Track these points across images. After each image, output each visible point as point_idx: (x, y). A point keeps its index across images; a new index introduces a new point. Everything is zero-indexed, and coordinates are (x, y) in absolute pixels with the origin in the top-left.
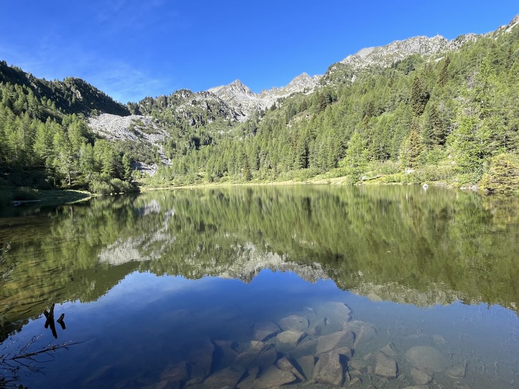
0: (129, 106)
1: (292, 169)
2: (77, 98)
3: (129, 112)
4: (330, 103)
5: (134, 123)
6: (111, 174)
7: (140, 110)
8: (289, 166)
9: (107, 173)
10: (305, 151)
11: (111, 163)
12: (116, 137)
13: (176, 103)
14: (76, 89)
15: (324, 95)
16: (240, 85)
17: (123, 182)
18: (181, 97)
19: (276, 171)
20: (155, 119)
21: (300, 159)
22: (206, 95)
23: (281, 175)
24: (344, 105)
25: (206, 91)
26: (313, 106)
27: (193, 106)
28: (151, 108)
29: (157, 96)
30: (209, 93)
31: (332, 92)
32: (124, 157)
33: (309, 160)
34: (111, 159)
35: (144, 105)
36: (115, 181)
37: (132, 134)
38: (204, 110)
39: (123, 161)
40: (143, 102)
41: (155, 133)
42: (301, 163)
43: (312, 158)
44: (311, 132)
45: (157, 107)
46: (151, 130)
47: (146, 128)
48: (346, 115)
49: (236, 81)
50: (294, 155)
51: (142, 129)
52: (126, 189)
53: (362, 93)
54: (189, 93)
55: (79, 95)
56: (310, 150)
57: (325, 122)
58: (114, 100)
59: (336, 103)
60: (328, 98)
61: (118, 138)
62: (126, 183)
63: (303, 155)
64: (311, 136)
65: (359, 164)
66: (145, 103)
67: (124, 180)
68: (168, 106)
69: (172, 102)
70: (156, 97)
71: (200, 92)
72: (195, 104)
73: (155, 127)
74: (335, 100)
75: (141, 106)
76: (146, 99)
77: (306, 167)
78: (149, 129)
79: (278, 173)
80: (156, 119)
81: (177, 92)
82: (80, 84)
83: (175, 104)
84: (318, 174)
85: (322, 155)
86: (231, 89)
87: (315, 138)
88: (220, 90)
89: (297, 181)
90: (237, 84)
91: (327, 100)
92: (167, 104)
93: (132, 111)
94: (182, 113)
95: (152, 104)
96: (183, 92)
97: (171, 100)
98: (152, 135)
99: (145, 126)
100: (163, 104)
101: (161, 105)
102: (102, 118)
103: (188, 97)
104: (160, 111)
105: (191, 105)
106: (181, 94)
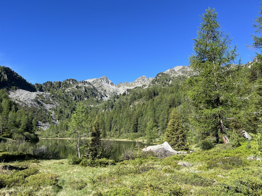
0: (36, 86)
1: (128, 132)
2: (4, 79)
3: (35, 89)
4: (154, 96)
5: (38, 97)
6: (24, 129)
7: (43, 88)
8: (127, 131)
9: (22, 128)
10: (136, 123)
11: (25, 123)
12: (25, 104)
13: (66, 86)
14: (4, 74)
15: (151, 91)
16: (106, 79)
17: (31, 134)
19: (120, 133)
21: (133, 127)
22: (85, 83)
23: (122, 135)
24: (160, 99)
25: (85, 81)
26: (145, 97)
27: (76, 89)
28: (50, 88)
30: (87, 82)
31: (156, 90)
32: (34, 120)
33: (138, 128)
34: (26, 121)
35: (46, 86)
36: (26, 133)
37: (36, 103)
38: (83, 92)
39: (33, 122)
41: (50, 104)
42: (134, 129)
43: (139, 127)
44: (140, 112)
45: (54, 87)
46: (48, 102)
48: (160, 105)
50: (129, 125)
51: (42, 101)
52: (32, 139)
53: (171, 92)
54: (74, 81)
55: (6, 77)
56: (138, 123)
57: (149, 107)
58: (27, 81)
60: (153, 93)
61: (27, 105)
62: (32, 135)
63: (135, 125)
64: (140, 115)
65: (152, 134)
66: (46, 84)
67: (32, 133)
68: (61, 87)
69: (63, 85)
70: (54, 82)
71: (81, 81)
72: (78, 88)
73: (51, 100)
74: (157, 95)
75: (44, 86)
76: (48, 82)
77: (137, 132)
78: (47, 101)
79: (121, 133)
80: (52, 95)
81: (68, 80)
82: (7, 71)
83: (65, 87)
84: (141, 136)
85: (144, 126)
86: (100, 81)
87: (142, 115)
88: (94, 81)
89: (129, 139)
90: (104, 78)
91: (153, 94)
92: (60, 86)
93: (37, 89)
94: (69, 93)
95: (51, 86)
96: (71, 80)
97: (63, 84)
98: (48, 104)
99: (45, 99)
100: (58, 86)
101: (57, 87)
102: (18, 92)
103: (74, 83)
104: (55, 90)
105: (75, 88)
106: (70, 82)
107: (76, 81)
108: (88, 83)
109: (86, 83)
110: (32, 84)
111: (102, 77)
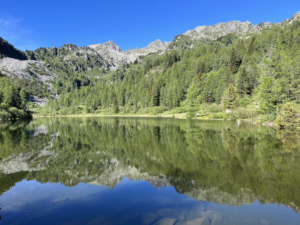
1: (148, 106)
3: (26, 57)
4: (175, 61)
5: (30, 66)
6: (9, 103)
7: (35, 56)
8: (145, 104)
9: (6, 102)
10: (157, 94)
11: (10, 95)
12: (15, 75)
13: (64, 54)
15: (172, 55)
16: (112, 44)
17: (20, 110)
18: (68, 49)
19: (137, 107)
20: (46, 64)
21: (154, 99)
22: (87, 49)
23: (140, 110)
24: (185, 64)
25: (87, 47)
26: (164, 63)
27: (77, 56)
28: (44, 56)
30: (89, 48)
31: (177, 54)
32: (21, 92)
33: (160, 100)
34: (11, 93)
35: (39, 53)
36: (13, 109)
37: (28, 74)
38: (85, 59)
39: (20, 94)
40: (38, 51)
41: (46, 75)
42: (154, 102)
43: (162, 99)
44: (162, 81)
45: (49, 55)
46: (43, 72)
47: (39, 70)
48: (186, 71)
49: (110, 41)
50: (149, 96)
51: (36, 71)
52: (22, 116)
53: (197, 56)
54: (74, 47)
56: (161, 94)
57: (172, 74)
58: (15, 47)
59: (180, 62)
60: (174, 58)
61: (17, 76)
63: (156, 97)
64: (162, 84)
65: (194, 105)
66: (39, 51)
67: (20, 109)
68: (58, 55)
69: (60, 52)
70: (49, 48)
71: (82, 47)
72: (79, 55)
73: (47, 70)
74: (179, 60)
75: (37, 53)
76: (41, 48)
77: (158, 105)
78: (41, 72)
79: (138, 108)
80: (48, 64)
81: (65, 45)
83: (63, 54)
84: (166, 110)
85: (169, 97)
86: (105, 46)
87: (164, 85)
88: (97, 47)
89: (151, 115)
90: (110, 44)
91: (174, 60)
92: (57, 54)
93: (29, 57)
94: (68, 61)
95: (45, 53)
96: (70, 46)
97: (60, 51)
98: (44, 75)
99: (38, 69)
100: (54, 53)
101: (52, 54)
102: (5, 61)
103: (73, 49)
104: (51, 58)
105: (75, 56)
106: (68, 48)
107: (75, 46)
108: (90, 49)
109: (88, 50)
110: (22, 51)
111: (107, 42)
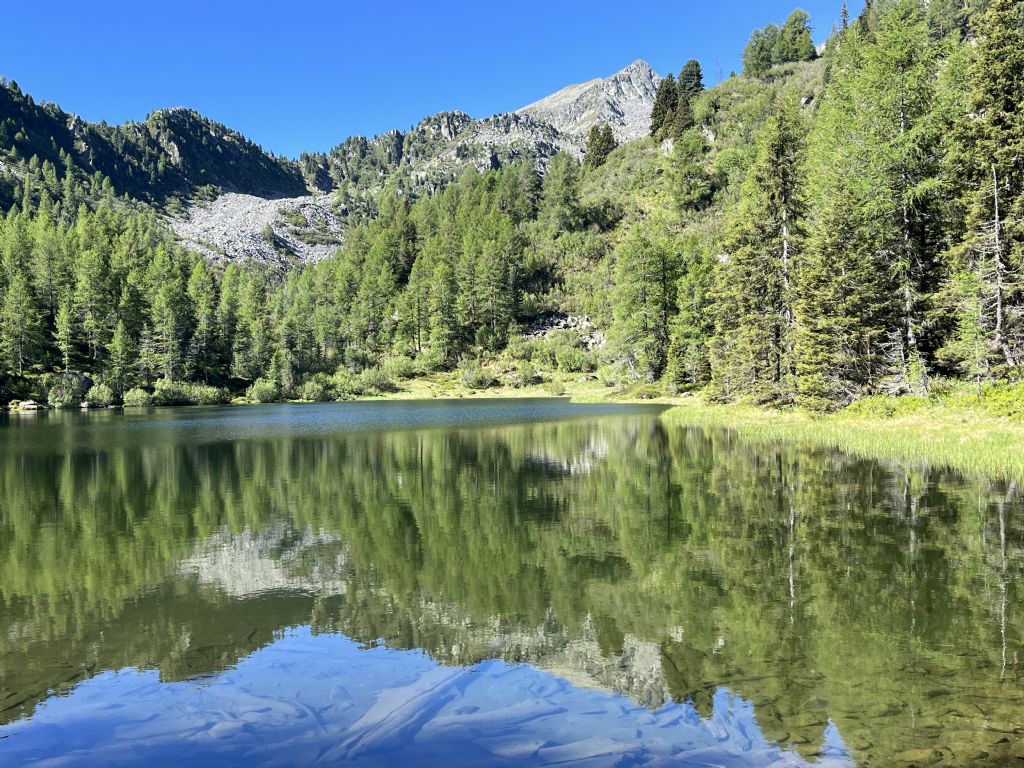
0: (303, 165)
2: (170, 163)
3: (301, 178)
5: (282, 219)
7: (332, 173)
12: (226, 255)
13: (424, 153)
14: (169, 141)
16: (644, 78)
18: (439, 134)
20: (339, 204)
22: (509, 125)
25: (510, 114)
27: (459, 161)
28: (359, 168)
29: (378, 133)
30: (517, 118)
35: (343, 160)
37: (267, 247)
38: (482, 170)
40: (340, 152)
41: (329, 243)
45: (374, 163)
46: (320, 235)
47: (308, 230)
49: (633, 66)
51: (297, 234)
54: (457, 122)
55: (175, 155)
61: (231, 257)
66: (344, 153)
68: (404, 159)
69: (412, 149)
70: (376, 137)
71: (492, 119)
72: (464, 156)
73: (334, 227)
75: (337, 161)
76: (349, 142)
78: (314, 233)
80: (343, 205)
81: (429, 120)
82: (183, 126)
83: (421, 156)
86: (613, 90)
90: (634, 76)
92: (400, 155)
93: (310, 179)
94: (423, 183)
95: (363, 155)
96: (445, 119)
97: (410, 143)
98: (318, 246)
99: (307, 226)
100: (390, 154)
101: (386, 159)
102: (220, 207)
103: (456, 133)
104: (381, 174)
105: (454, 158)
106: (440, 127)
107: (465, 119)
108: (523, 119)
109: (512, 126)
110: (290, 160)
111: (623, 72)
